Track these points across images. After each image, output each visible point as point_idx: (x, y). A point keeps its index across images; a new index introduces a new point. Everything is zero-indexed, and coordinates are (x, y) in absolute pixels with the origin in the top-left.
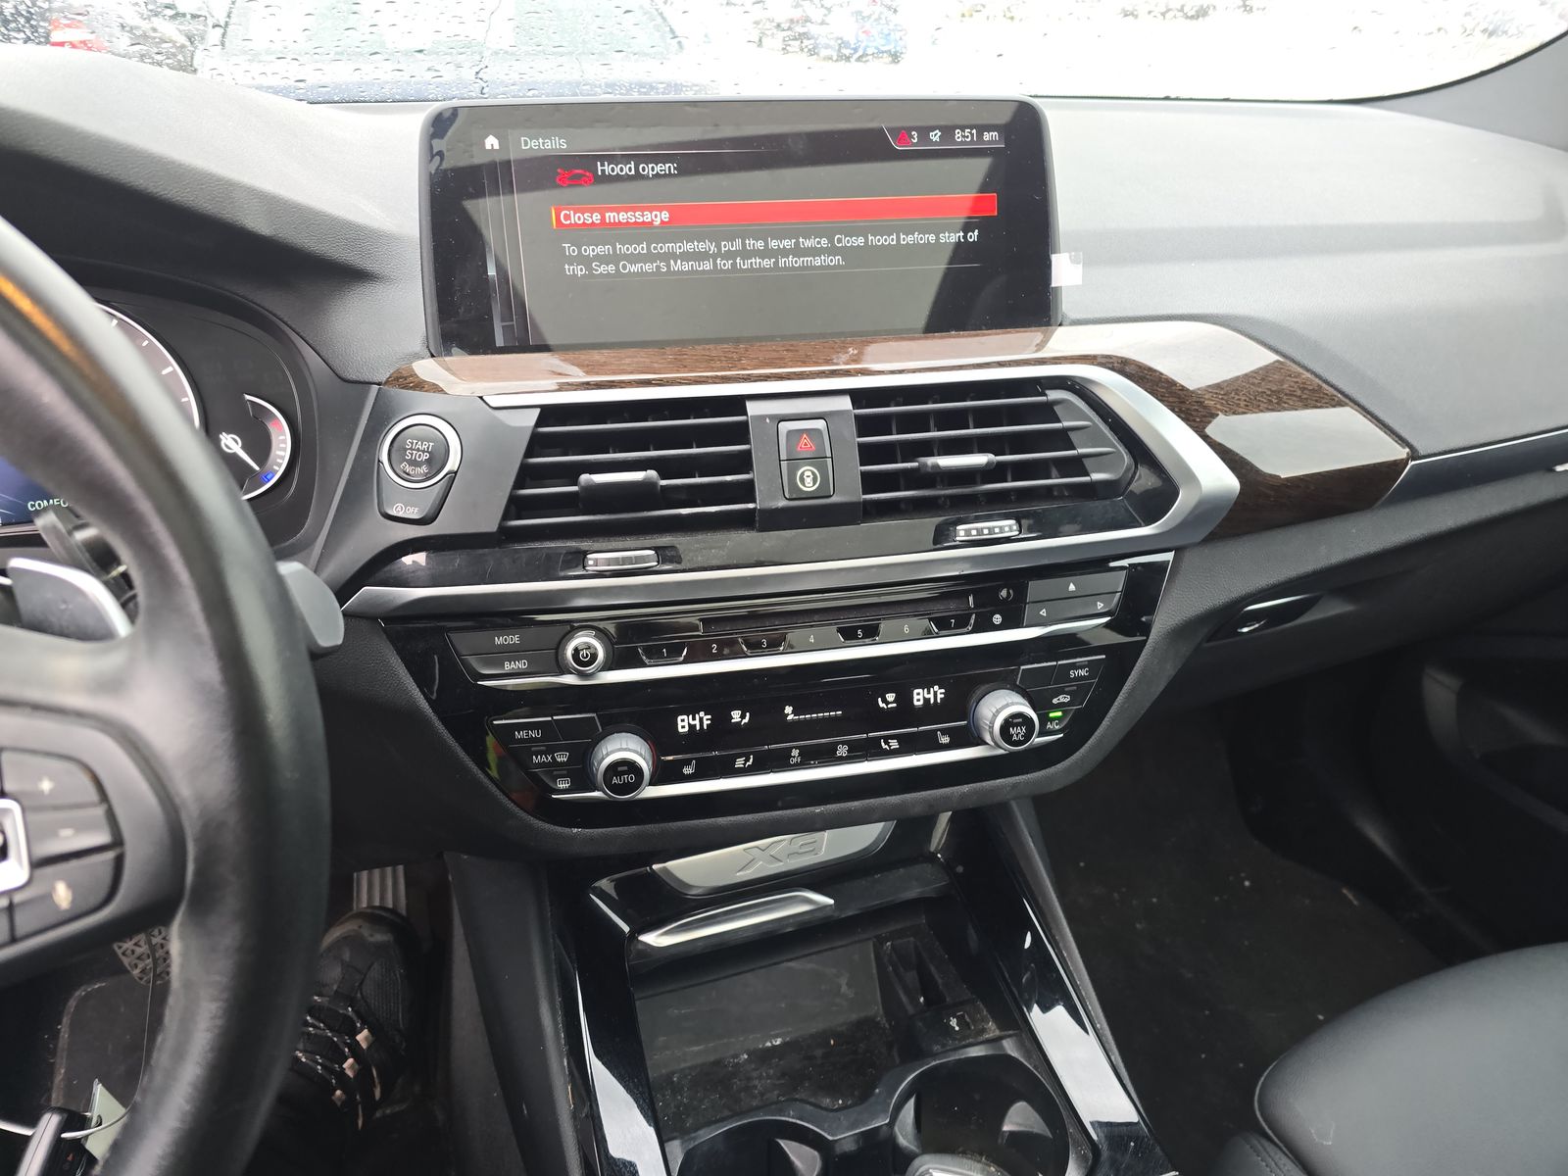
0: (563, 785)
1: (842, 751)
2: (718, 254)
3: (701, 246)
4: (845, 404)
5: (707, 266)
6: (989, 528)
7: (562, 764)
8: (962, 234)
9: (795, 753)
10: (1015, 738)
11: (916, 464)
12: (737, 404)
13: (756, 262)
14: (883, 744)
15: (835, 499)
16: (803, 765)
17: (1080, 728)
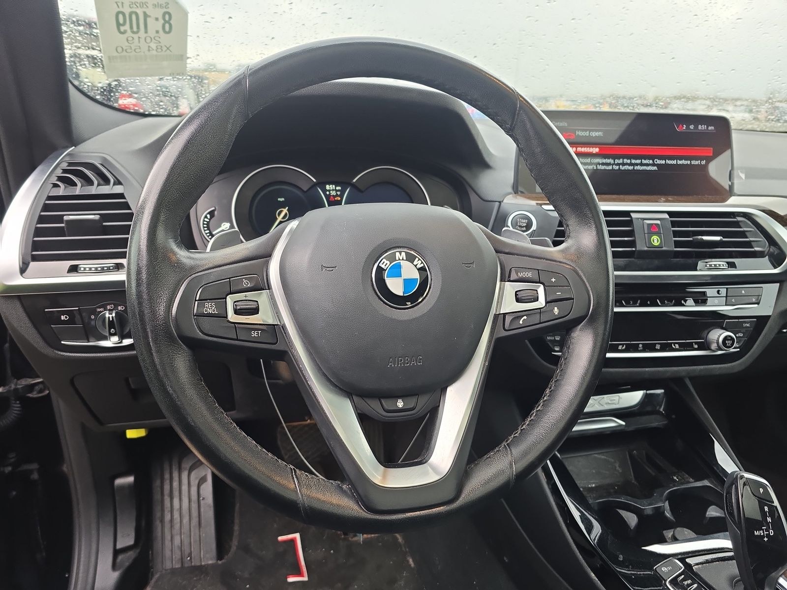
0: (557, 349)
1: (658, 347)
2: (614, 164)
3: (608, 161)
4: (666, 216)
5: (610, 168)
6: (719, 265)
7: (557, 340)
8: (699, 161)
9: (641, 346)
10: (728, 345)
11: (691, 239)
12: (627, 213)
13: (627, 167)
14: (673, 346)
15: (664, 248)
16: (644, 351)
17: (745, 348)
